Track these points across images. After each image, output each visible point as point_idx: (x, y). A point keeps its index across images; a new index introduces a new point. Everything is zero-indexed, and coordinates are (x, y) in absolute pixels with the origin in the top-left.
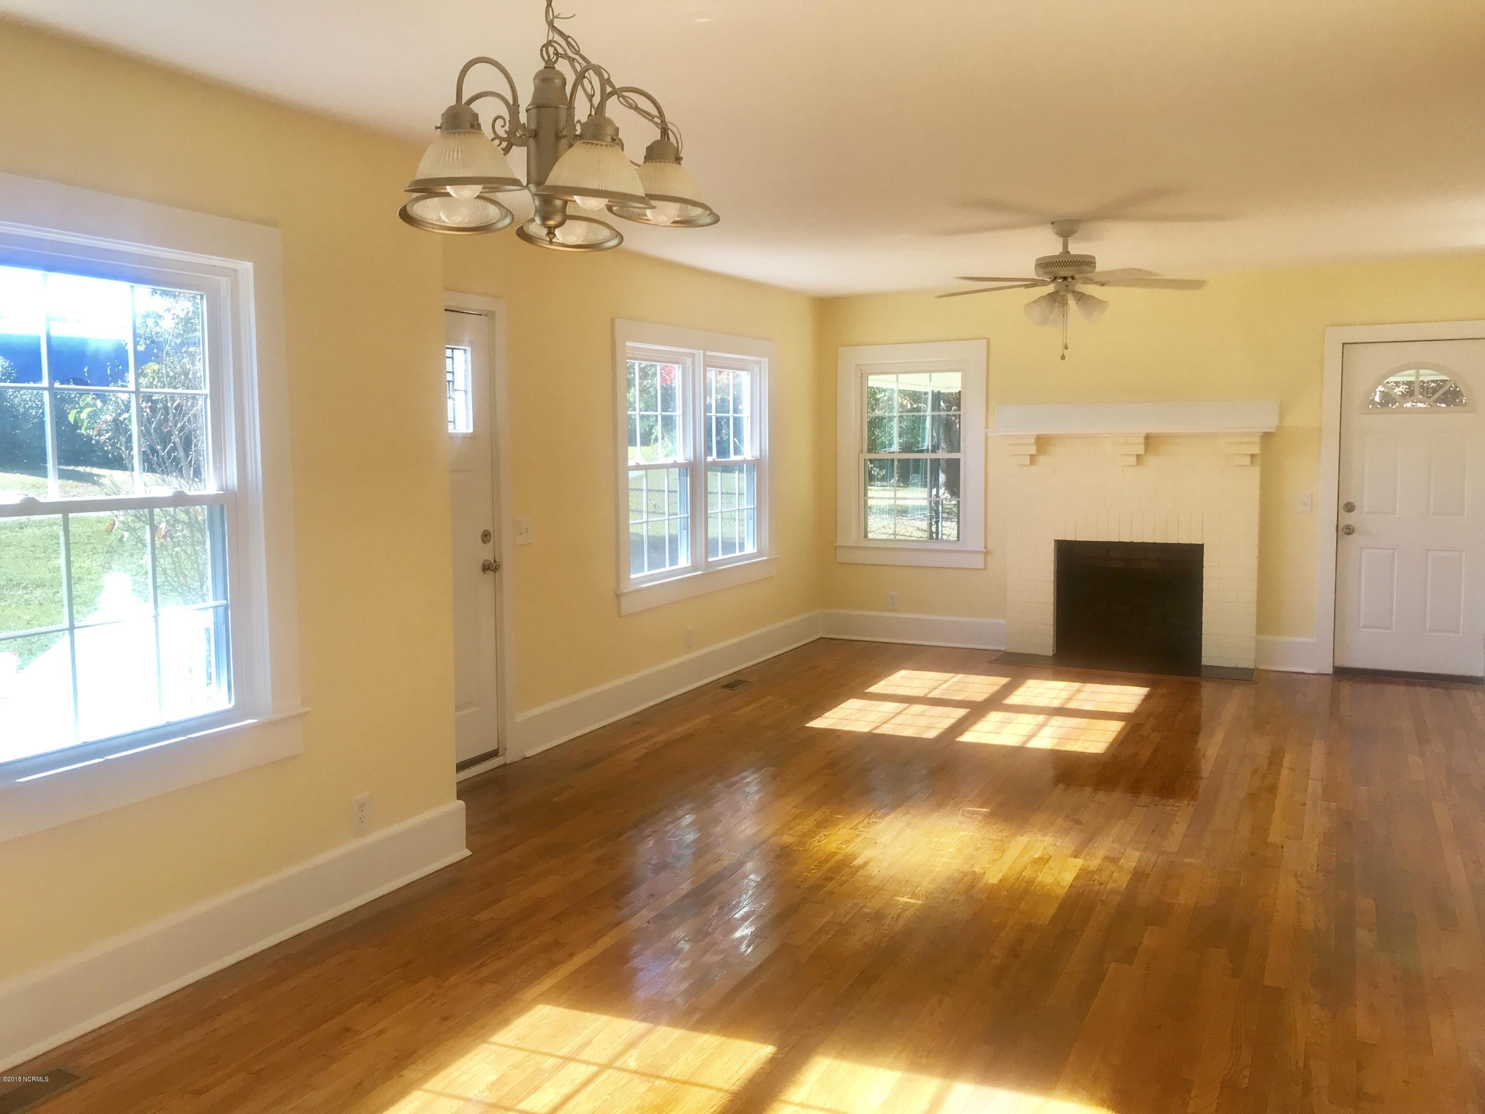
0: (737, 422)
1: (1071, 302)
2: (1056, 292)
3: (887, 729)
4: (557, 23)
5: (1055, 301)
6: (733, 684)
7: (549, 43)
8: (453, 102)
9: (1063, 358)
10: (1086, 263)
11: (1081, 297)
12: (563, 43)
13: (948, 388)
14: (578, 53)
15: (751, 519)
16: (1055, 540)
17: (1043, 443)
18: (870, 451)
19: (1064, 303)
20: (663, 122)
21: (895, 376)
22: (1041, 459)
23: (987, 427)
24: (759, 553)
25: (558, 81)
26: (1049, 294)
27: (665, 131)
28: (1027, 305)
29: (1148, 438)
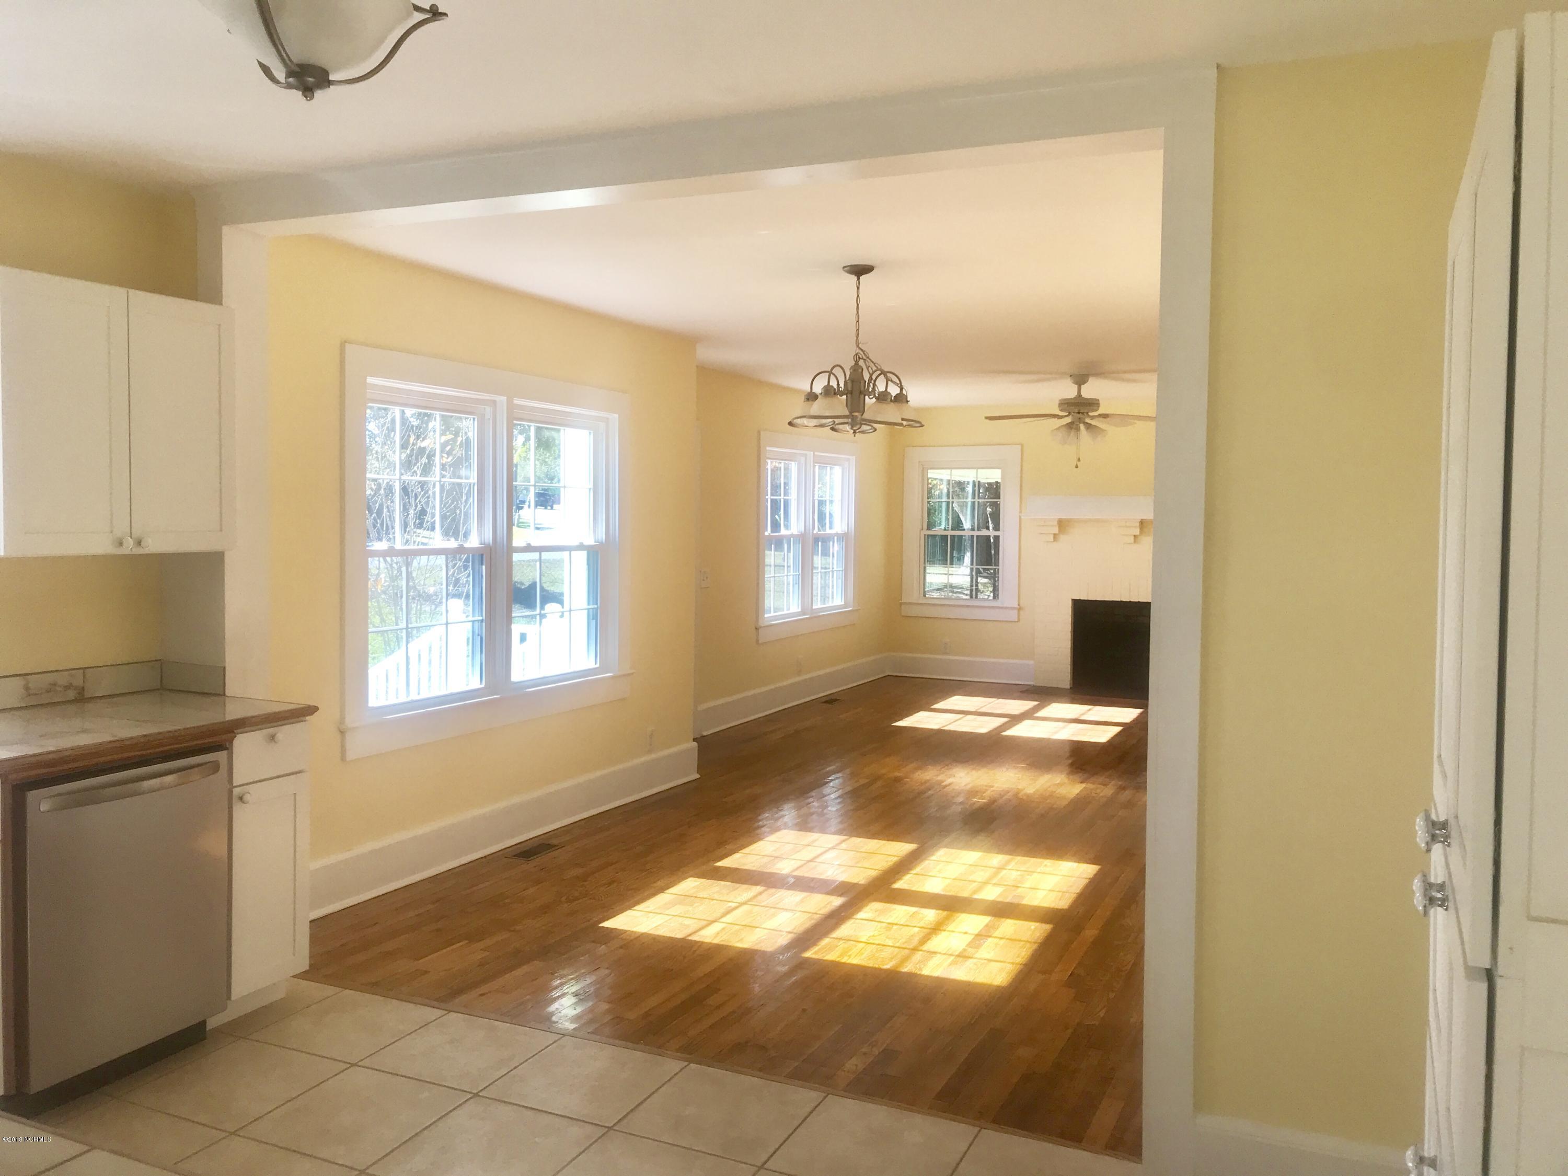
0: (786, 503)
1: (1082, 426)
2: (1072, 423)
3: (952, 728)
4: (860, 346)
5: (1071, 428)
6: (830, 701)
7: (857, 354)
8: (826, 384)
9: (1077, 467)
10: (1093, 404)
11: (1089, 426)
12: (862, 353)
13: (987, 478)
14: (868, 358)
15: (839, 579)
16: (1073, 600)
17: (1063, 525)
18: (928, 529)
19: (1078, 429)
20: (901, 385)
21: (949, 471)
22: (1063, 538)
23: (1020, 512)
24: (846, 605)
25: (860, 370)
26: (1067, 424)
27: (902, 389)
28: (1052, 431)
29: (1142, 522)
